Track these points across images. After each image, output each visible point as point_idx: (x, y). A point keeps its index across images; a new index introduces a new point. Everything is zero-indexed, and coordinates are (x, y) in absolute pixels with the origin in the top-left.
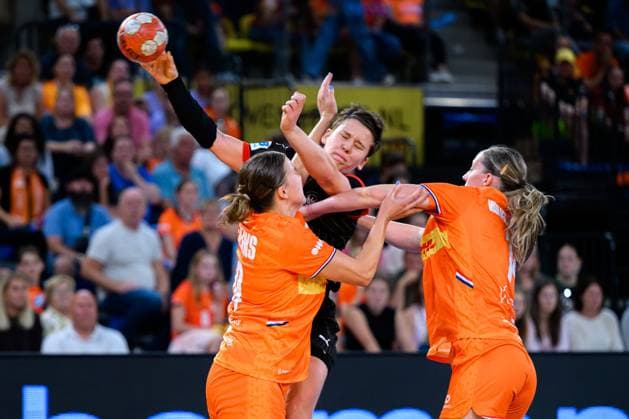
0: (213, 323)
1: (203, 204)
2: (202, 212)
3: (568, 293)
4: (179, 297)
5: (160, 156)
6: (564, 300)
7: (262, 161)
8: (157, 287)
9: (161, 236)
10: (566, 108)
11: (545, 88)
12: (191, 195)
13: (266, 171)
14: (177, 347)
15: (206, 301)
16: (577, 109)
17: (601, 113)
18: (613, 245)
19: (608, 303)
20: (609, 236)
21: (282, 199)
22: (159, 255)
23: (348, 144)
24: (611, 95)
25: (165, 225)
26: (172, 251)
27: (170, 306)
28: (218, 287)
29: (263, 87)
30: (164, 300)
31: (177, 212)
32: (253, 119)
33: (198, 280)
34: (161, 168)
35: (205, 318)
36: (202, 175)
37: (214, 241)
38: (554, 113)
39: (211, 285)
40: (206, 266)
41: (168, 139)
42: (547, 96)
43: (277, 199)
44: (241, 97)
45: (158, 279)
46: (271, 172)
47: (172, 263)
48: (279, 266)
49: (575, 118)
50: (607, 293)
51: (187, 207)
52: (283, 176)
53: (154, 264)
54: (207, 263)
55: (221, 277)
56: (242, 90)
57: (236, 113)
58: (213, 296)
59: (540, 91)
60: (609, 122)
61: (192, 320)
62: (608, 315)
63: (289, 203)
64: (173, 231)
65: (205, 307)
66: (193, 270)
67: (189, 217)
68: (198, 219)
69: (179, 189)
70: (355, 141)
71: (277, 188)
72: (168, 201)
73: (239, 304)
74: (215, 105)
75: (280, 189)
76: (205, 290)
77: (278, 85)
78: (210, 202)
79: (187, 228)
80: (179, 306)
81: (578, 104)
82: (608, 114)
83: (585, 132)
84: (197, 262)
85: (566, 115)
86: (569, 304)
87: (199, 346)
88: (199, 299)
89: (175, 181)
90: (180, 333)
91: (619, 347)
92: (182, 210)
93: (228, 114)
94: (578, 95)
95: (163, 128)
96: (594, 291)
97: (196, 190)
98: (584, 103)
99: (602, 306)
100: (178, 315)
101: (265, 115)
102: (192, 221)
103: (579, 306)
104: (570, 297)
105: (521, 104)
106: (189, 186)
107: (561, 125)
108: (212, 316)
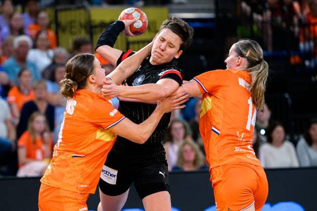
0: (44, 157)
1: (35, 84)
2: (34, 89)
3: (263, 132)
4: (22, 142)
5: (7, 54)
6: (260, 137)
7: (80, 59)
8: (8, 136)
9: (10, 105)
10: (258, 17)
11: (244, 5)
12: (27, 78)
13: (82, 65)
14: (22, 173)
15: (39, 143)
16: (265, 17)
17: (279, 19)
18: (290, 102)
19: (288, 137)
20: (287, 96)
21: (91, 83)
22: (9, 116)
23: (164, 45)
24: (285, 8)
25: (12, 98)
26: (17, 113)
27: (17, 147)
28: (46, 135)
29: (69, 9)
30: (13, 144)
31: (19, 89)
32: (64, 30)
33: (33, 131)
34: (8, 62)
35: (39, 154)
36: (34, 65)
37: (42, 106)
38: (250, 20)
39: (42, 134)
40: (38, 122)
41: (12, 44)
42: (246, 10)
43: (88, 83)
44: (56, 17)
45: (9, 131)
46: (85, 66)
47: (17, 121)
48: (87, 120)
49: (263, 22)
50: (287, 131)
51: (25, 86)
52: (92, 69)
53: (6, 122)
54: (39, 120)
55: (48, 129)
56: (56, 12)
57: (53, 26)
58: (43, 141)
59: (241, 7)
60: (284, 25)
61: (31, 156)
62: (288, 145)
63: (96, 86)
64: (17, 101)
65: (39, 148)
66: (30, 125)
67: (26, 92)
68: (32, 93)
69: (20, 74)
70: (168, 43)
71: (89, 76)
72: (13, 83)
73: (60, 143)
74: (40, 22)
75: (90, 77)
76: (38, 137)
77: (79, 8)
78: (39, 82)
79: (25, 99)
80: (22, 147)
81: (264, 14)
82: (284, 20)
83: (270, 32)
84: (33, 120)
85: (258, 21)
86: (264, 139)
87: (36, 172)
88: (35, 143)
89: (17, 70)
90: (24, 164)
91: (296, 164)
92: (22, 87)
93: (48, 27)
94: (265, 9)
95: (9, 37)
96: (279, 130)
97: (30, 75)
98: (268, 14)
99: (285, 140)
100: (22, 153)
101: (71, 28)
102: (29, 94)
103: (270, 140)
104: (264, 135)
105: (229, 15)
106: (26, 73)
107: (255, 28)
108: (43, 153)
